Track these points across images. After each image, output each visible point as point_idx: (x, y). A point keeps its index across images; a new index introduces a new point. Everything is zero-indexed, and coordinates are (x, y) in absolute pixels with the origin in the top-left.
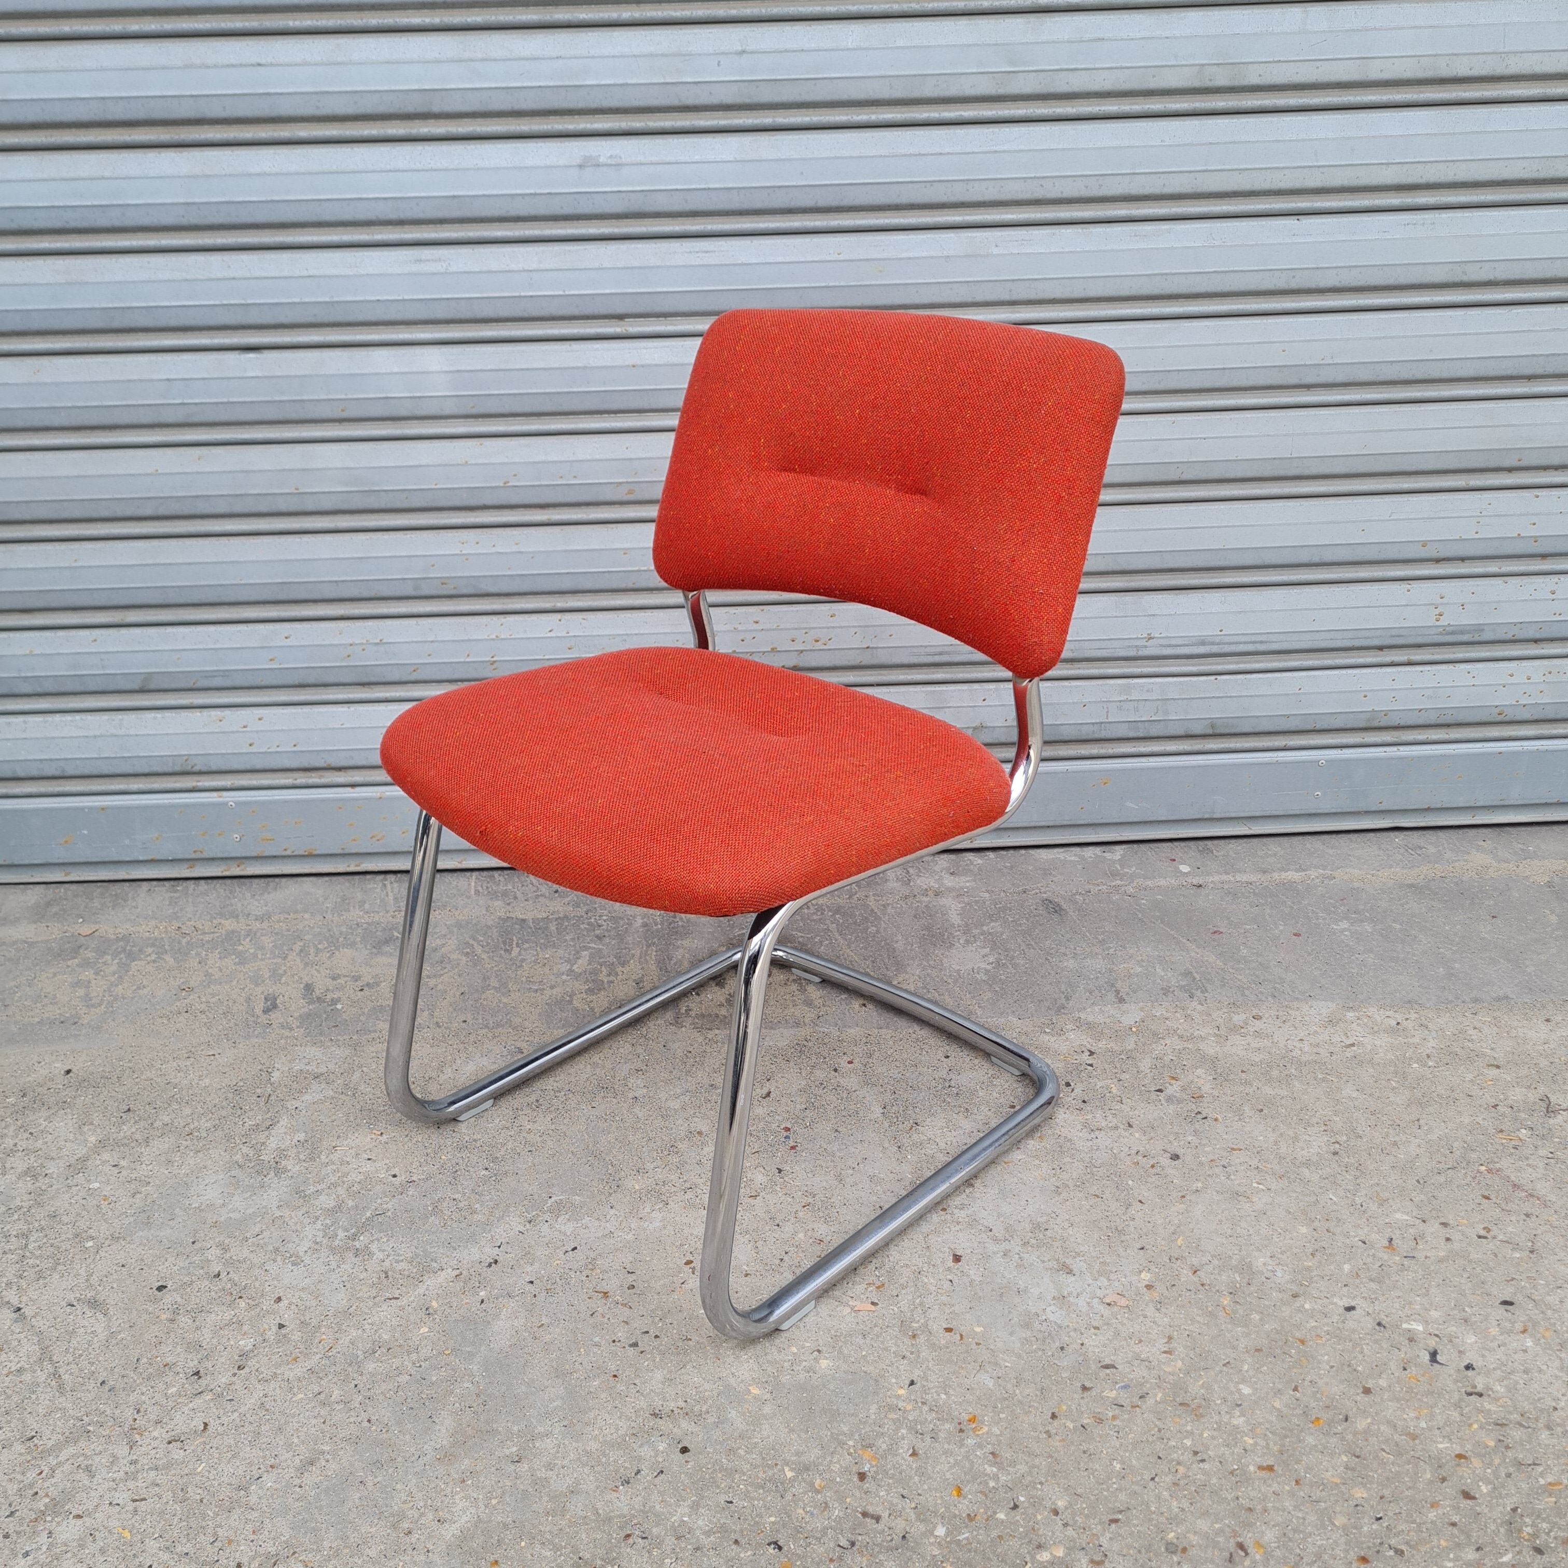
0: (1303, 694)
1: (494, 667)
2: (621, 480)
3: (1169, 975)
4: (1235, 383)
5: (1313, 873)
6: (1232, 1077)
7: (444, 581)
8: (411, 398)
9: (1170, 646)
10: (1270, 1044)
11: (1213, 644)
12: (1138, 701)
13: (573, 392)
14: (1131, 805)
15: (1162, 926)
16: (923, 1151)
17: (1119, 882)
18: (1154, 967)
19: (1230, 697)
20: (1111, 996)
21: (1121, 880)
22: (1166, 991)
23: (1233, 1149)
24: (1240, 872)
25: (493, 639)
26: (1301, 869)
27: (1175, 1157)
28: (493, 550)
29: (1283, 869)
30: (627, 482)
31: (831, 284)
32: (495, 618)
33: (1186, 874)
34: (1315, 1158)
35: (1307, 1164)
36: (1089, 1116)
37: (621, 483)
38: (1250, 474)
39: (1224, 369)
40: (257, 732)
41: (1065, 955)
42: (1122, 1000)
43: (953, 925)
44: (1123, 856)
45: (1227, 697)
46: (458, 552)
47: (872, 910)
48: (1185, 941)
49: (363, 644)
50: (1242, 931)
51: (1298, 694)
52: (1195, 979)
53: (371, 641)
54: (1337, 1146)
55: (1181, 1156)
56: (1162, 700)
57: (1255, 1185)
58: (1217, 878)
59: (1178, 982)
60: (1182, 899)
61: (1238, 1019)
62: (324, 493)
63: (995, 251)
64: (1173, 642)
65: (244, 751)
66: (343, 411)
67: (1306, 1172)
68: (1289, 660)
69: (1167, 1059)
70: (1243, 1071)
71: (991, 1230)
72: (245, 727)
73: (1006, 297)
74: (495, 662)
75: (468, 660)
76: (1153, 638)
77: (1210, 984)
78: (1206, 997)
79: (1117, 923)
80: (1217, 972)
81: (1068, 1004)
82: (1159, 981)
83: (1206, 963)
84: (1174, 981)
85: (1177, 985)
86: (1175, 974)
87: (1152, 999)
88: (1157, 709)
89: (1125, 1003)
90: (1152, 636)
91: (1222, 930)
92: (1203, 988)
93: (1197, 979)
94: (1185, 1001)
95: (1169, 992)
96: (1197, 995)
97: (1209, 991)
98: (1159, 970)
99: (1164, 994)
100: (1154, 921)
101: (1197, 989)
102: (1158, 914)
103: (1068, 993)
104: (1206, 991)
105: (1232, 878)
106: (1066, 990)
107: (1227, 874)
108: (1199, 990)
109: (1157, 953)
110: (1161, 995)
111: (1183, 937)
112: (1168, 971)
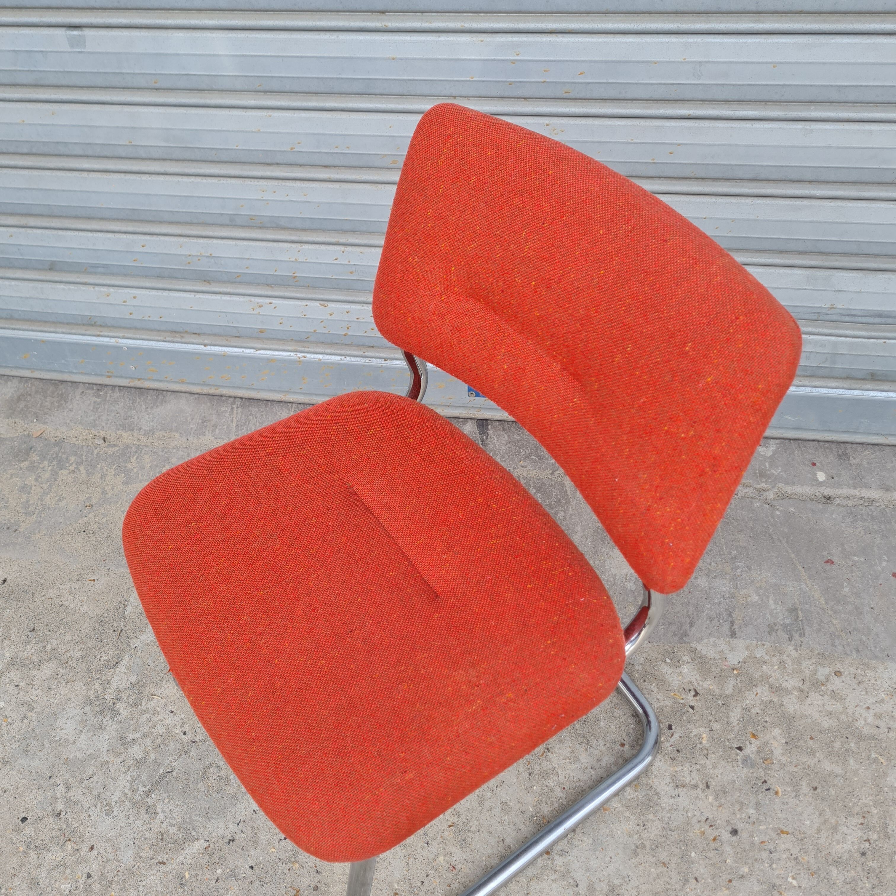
1: (296, 280)
2: (386, 153)
3: (779, 608)
6: (801, 743)
7: (252, 218)
8: (208, 75)
9: (849, 315)
10: (841, 709)
12: (811, 352)
14: (789, 418)
15: (786, 545)
16: (546, 783)
17: (763, 485)
18: (768, 597)
20: (726, 628)
21: (766, 482)
22: (771, 629)
23: (782, 832)
24: (866, 487)
25: (293, 261)
27: (735, 832)
28: (287, 198)
30: (391, 155)
32: (293, 246)
33: (820, 484)
34: (845, 856)
35: (837, 862)
36: (678, 769)
37: (386, 155)
40: (134, 306)
42: (733, 634)
44: (775, 453)
45: (891, 356)
46: (260, 198)
47: (566, 491)
48: (800, 568)
49: (197, 256)
50: (850, 563)
52: (797, 617)
53: (204, 255)
54: (867, 845)
55: (739, 831)
56: (833, 354)
57: (790, 879)
58: (845, 491)
59: (783, 619)
60: (810, 515)
61: (823, 672)
62: (151, 146)
64: (853, 313)
65: (127, 317)
66: (155, 83)
67: (834, 871)
69: (754, 711)
70: (811, 738)
71: (577, 886)
72: (125, 302)
74: (296, 276)
75: (275, 274)
76: (835, 308)
77: (809, 626)
78: (802, 642)
79: (750, 537)
80: (818, 613)
81: (690, 631)
82: (768, 616)
83: (812, 599)
84: (781, 617)
85: (782, 623)
86: (784, 609)
87: (758, 636)
88: (826, 359)
89: (735, 638)
90: (835, 306)
91: (834, 559)
92: (802, 631)
93: (800, 619)
94: (784, 644)
95: (773, 630)
96: (796, 638)
97: (807, 634)
98: (771, 602)
99: (769, 632)
100: (781, 538)
101: (797, 631)
102: (786, 530)
103: (693, 618)
104: (804, 634)
105: (858, 494)
106: (693, 614)
107: (855, 488)
108: (799, 632)
109: (775, 580)
110: (766, 633)
111: (800, 562)
112: (778, 604)
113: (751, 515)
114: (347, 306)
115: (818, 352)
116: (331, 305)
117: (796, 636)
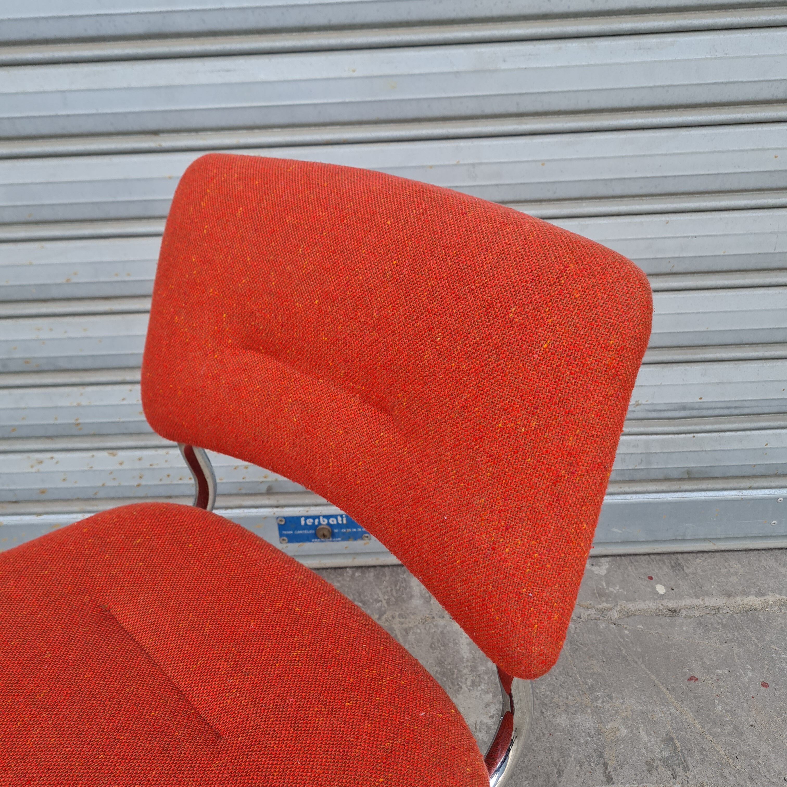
0: (769, 448)
3: (653, 740)
4: (727, 186)
5: (771, 598)
7: (27, 361)
9: (655, 411)
11: (693, 409)
12: (626, 454)
13: (118, 202)
14: (616, 530)
15: (643, 666)
17: (605, 605)
18: (638, 728)
19: (706, 451)
20: (599, 773)
21: (607, 602)
22: (650, 767)
24: (707, 595)
25: (75, 406)
26: (760, 594)
28: (65, 336)
29: (745, 593)
31: (347, 100)
32: (75, 389)
33: (662, 597)
38: (734, 267)
39: (718, 174)
41: (558, 706)
42: (609, 780)
43: (461, 659)
44: (609, 571)
45: (703, 451)
46: (34, 337)
48: (664, 690)
50: (715, 678)
51: (766, 448)
52: (676, 748)
56: (647, 453)
58: (688, 602)
59: (661, 752)
60: (660, 631)
63: (503, 66)
64: (658, 407)
68: (759, 421)
73: (513, 109)
74: (79, 424)
75: (57, 422)
76: (640, 405)
77: (691, 757)
78: (688, 778)
79: (604, 662)
80: (697, 739)
81: (560, 782)
82: (643, 751)
83: (685, 724)
84: (658, 751)
85: (660, 757)
86: (658, 739)
87: (638, 778)
88: (642, 460)
89: (613, 784)
90: (640, 402)
91: (697, 675)
92: (685, 764)
93: (679, 749)
94: (668, 783)
95: (653, 768)
96: (680, 774)
97: (691, 767)
98: (643, 733)
99: (649, 771)
100: (636, 659)
101: (679, 764)
102: (639, 650)
103: (560, 766)
104: (687, 766)
105: (702, 603)
106: (559, 761)
107: (697, 597)
108: (681, 766)
109: (641, 708)
110: (646, 772)
111: (662, 684)
112: (651, 735)
113: (599, 638)
114: (139, 453)
115: (632, 454)
116: (121, 453)
117: (680, 770)
